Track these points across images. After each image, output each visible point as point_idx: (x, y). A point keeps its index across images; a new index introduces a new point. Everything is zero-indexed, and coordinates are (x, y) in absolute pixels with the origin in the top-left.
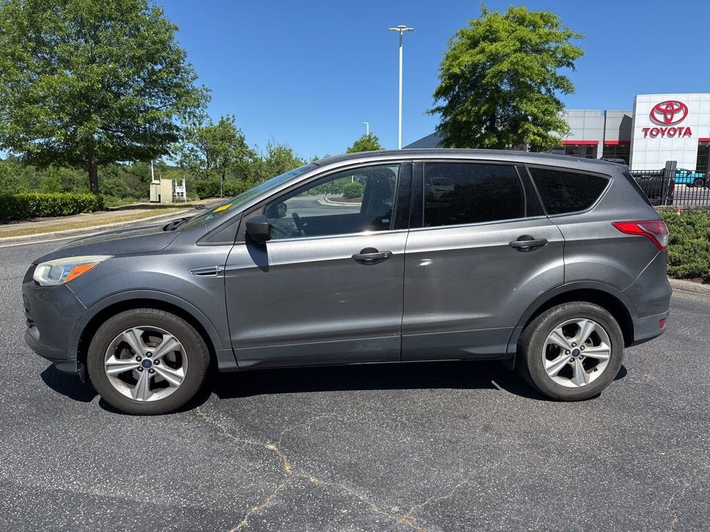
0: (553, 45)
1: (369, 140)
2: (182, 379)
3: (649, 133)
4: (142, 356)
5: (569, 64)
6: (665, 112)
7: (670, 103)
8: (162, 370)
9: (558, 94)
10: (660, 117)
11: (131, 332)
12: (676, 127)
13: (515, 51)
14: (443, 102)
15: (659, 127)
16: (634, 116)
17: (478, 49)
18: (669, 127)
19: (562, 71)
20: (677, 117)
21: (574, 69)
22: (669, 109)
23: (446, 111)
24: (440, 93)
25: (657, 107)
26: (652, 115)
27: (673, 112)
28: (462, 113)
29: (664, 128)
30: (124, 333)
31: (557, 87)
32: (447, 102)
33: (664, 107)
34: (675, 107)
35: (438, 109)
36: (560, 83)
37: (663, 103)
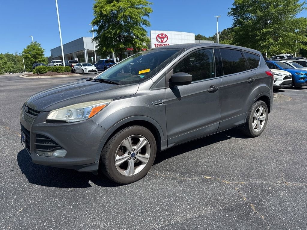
0: (141, 6)
1: (35, 45)
2: (148, 159)
3: (156, 46)
4: (131, 152)
5: (147, 15)
6: (161, 38)
7: (162, 34)
8: (139, 157)
9: (144, 27)
10: (159, 40)
11: (127, 140)
12: (165, 44)
13: (129, 7)
14: (96, 28)
15: (159, 44)
16: (151, 39)
17: (112, 4)
18: (163, 44)
19: (145, 18)
20: (165, 40)
21: (149, 17)
22: (162, 36)
23: (98, 31)
24: (94, 23)
25: (158, 36)
26: (157, 38)
27: (163, 38)
28: (107, 33)
29: (161, 44)
30: (124, 141)
31: (144, 24)
32: (98, 28)
33: (160, 36)
34: (164, 36)
35: (95, 31)
36: (145, 22)
37: (160, 34)
